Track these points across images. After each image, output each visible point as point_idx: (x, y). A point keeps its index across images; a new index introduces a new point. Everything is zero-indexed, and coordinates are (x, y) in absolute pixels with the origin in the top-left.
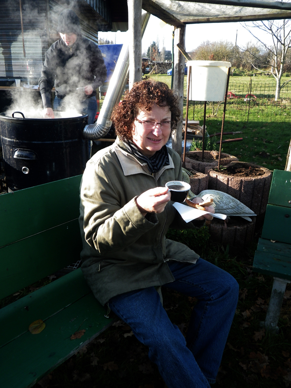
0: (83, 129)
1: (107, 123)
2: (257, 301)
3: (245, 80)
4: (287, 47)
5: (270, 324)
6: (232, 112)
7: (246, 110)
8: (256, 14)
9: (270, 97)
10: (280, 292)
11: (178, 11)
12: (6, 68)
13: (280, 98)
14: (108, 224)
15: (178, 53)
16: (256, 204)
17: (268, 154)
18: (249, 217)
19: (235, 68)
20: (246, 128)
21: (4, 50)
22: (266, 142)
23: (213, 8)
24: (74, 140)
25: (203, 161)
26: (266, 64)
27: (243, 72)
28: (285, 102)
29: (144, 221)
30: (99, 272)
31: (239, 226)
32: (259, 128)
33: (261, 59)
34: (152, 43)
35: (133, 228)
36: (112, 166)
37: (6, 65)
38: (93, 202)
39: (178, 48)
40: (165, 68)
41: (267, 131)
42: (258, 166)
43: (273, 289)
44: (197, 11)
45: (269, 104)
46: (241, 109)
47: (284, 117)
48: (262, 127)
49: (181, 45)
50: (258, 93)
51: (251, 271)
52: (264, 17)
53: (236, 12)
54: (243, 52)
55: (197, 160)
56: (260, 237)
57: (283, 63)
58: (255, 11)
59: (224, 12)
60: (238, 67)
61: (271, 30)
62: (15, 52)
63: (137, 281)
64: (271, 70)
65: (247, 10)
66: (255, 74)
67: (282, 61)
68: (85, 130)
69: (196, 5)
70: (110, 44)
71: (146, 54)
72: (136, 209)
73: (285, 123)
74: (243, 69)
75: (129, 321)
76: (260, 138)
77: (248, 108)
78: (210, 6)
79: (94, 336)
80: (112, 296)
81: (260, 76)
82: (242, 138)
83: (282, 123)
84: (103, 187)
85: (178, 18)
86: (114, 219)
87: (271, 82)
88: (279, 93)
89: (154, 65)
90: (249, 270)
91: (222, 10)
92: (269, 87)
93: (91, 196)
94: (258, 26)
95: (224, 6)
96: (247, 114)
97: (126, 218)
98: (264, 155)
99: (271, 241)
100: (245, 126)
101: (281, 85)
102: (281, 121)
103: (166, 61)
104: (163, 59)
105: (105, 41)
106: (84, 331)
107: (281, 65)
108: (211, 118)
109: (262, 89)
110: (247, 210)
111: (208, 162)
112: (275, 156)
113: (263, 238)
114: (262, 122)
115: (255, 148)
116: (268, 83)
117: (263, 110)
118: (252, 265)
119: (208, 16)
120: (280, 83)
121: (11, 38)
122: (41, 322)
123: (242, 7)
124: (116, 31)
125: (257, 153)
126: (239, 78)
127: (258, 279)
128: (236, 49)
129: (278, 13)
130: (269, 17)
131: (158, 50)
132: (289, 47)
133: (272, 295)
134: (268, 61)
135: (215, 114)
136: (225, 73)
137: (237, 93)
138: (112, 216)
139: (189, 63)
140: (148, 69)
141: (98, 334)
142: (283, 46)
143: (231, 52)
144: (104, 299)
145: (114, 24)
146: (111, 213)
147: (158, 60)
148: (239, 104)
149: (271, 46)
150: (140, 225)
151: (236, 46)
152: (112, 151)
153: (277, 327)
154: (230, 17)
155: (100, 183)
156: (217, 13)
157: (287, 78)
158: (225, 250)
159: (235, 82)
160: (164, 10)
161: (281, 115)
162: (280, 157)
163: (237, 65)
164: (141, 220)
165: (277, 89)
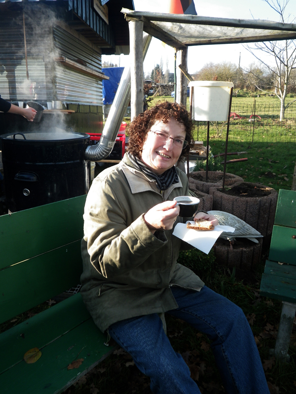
0: (85, 150)
1: (109, 144)
2: (266, 327)
3: (249, 101)
4: (290, 69)
5: (280, 351)
6: (237, 133)
7: (250, 130)
8: (257, 35)
9: (274, 117)
10: (290, 318)
11: (179, 33)
12: (10, 91)
13: (285, 118)
14: (116, 244)
15: (180, 75)
16: (263, 225)
17: (274, 174)
18: (256, 238)
19: (239, 89)
20: (251, 148)
21: (8, 74)
22: (272, 162)
23: (214, 30)
24: (75, 161)
25: (207, 182)
26: (270, 85)
27: (247, 93)
28: (290, 122)
29: (153, 239)
30: (99, 297)
31: (246, 248)
32: (264, 148)
33: (265, 80)
34: (156, 66)
35: (141, 247)
36: (120, 184)
37: (9, 88)
38: (99, 222)
39: (180, 69)
40: (169, 90)
41: (272, 151)
42: (264, 186)
43: (282, 314)
44: (198, 33)
45: (274, 124)
46: (245, 130)
47: (289, 137)
48: (267, 147)
49: (184, 66)
50: (263, 113)
51: (259, 295)
52: (265, 38)
53: (237, 34)
54: (247, 74)
55: (201, 180)
56: (267, 259)
57: (287, 84)
58: (256, 33)
59: (225, 34)
60: (242, 88)
61: (273, 52)
62: (18, 75)
63: (138, 306)
64: (275, 91)
65: (249, 31)
66: (259, 95)
67: (286, 82)
68: (87, 151)
69: (198, 27)
70: (114, 67)
71: (150, 76)
72: (145, 226)
73: (290, 143)
74: (247, 90)
75: (130, 349)
76: (266, 158)
77: (252, 128)
78: (211, 28)
79: (93, 366)
80: (111, 323)
81: (264, 97)
82: (246, 159)
83: (288, 143)
84: (110, 205)
85: (180, 40)
86: (121, 238)
87: (275, 103)
88: (284, 113)
89: (158, 87)
90: (256, 294)
91: (224, 31)
92: (273, 107)
93: (97, 215)
94: (261, 49)
95: (225, 28)
96: (252, 134)
97: (134, 237)
98: (269, 175)
99: (279, 263)
100: (250, 146)
101: (286, 105)
102: (287, 141)
103: (170, 83)
104: (167, 81)
105: (109, 64)
106: (82, 360)
107: (285, 86)
108: (216, 139)
109: (267, 109)
110: (253, 231)
111: (213, 182)
112: (281, 176)
113: (271, 261)
114: (267, 143)
115: (261, 168)
116: (272, 103)
117: (268, 131)
118: (259, 288)
119: (210, 38)
120: (284, 104)
121: (14, 62)
122: (37, 350)
123: (243, 28)
124: (119, 54)
125: (262, 174)
126: (244, 99)
127: (267, 304)
128: (239, 71)
129: (279, 35)
130: (270, 38)
131: (162, 72)
132: (292, 68)
133: (281, 320)
134: (272, 83)
135: (220, 135)
136: (228, 93)
137: (241, 114)
138: (119, 235)
139: (191, 84)
140: (152, 91)
141: (96, 363)
142: (286, 67)
143: (235, 74)
144: (104, 326)
145: (118, 48)
146: (117, 233)
147: (161, 82)
148: (243, 124)
149: (274, 68)
150: (148, 243)
151: (240, 68)
152: (120, 169)
153: (288, 355)
154: (231, 39)
155: (107, 201)
156: (218, 34)
157: (291, 98)
158: (231, 273)
159: (239, 103)
160: (166, 32)
161: (286, 135)
162: (286, 177)
163: (241, 86)
164: (150, 238)
165: (282, 109)
